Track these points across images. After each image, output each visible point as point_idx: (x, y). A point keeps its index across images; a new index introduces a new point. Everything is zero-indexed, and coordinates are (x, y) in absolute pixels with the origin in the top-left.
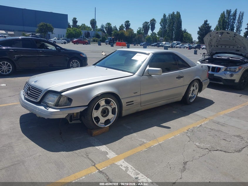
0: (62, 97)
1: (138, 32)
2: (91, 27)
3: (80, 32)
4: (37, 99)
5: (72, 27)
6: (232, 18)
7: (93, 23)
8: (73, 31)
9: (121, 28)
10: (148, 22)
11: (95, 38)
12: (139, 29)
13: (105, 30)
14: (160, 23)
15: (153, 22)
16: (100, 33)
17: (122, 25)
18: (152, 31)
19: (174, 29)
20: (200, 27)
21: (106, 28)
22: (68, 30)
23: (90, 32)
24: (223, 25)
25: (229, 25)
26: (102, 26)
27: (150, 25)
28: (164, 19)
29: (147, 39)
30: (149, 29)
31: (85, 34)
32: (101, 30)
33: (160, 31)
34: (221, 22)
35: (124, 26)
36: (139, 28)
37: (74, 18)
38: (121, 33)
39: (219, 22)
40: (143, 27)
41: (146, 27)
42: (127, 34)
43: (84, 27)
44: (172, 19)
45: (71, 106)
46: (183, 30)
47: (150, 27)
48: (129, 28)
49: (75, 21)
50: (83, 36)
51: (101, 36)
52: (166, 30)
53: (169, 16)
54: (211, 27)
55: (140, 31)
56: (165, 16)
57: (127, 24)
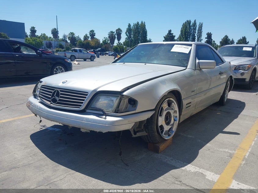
0: (123, 99)
1: (103, 42)
2: (52, 37)
3: (41, 42)
4: (81, 106)
5: (29, 37)
6: (192, 28)
7: (55, 32)
8: (33, 41)
9: (86, 37)
10: (114, 32)
11: (58, 48)
12: (104, 40)
13: (67, 40)
14: (126, 33)
15: (119, 32)
16: (63, 44)
17: (86, 35)
18: (118, 41)
19: (140, 38)
20: (165, 36)
21: (69, 38)
22: (26, 40)
23: (52, 42)
24: (185, 34)
25: (190, 35)
26: (65, 36)
27: (115, 35)
28: (129, 29)
29: (114, 49)
30: (115, 39)
31: (47, 44)
32: (64, 40)
33: (126, 41)
34: (183, 32)
35: (89, 35)
36: (104, 38)
37: (32, 27)
38: (86, 42)
39: (182, 31)
40: (109, 37)
41: (112, 37)
42: (93, 44)
43: (44, 37)
44: (137, 28)
45: (137, 111)
46: (148, 40)
47: (116, 36)
48: (94, 38)
49: (33, 31)
50: (45, 47)
51: (64, 46)
52: (132, 40)
53: (134, 25)
54: (175, 36)
55: (105, 40)
56: (129, 25)
57: (92, 34)
